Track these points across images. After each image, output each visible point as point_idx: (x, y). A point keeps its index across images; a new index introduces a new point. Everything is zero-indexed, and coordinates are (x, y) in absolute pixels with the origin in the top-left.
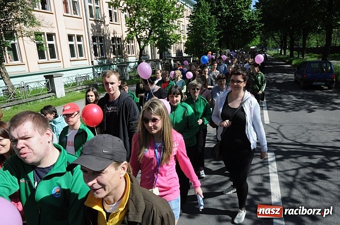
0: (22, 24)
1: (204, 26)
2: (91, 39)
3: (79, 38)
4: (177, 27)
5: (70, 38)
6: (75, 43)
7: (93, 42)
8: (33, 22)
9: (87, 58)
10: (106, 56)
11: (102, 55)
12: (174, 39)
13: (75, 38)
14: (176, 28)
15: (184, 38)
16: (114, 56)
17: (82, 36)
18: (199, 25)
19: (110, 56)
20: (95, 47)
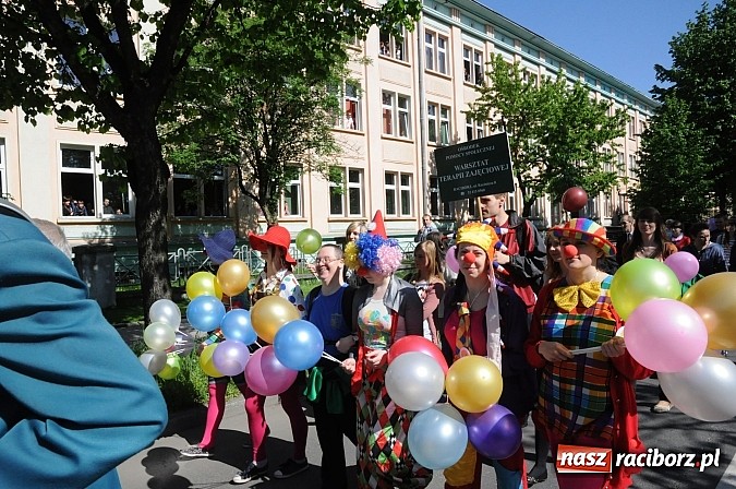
0: (313, 150)
1: (674, 153)
2: (427, 181)
3: (405, 179)
4: (611, 157)
5: (389, 177)
6: (398, 187)
7: (431, 187)
8: (330, 147)
9: (416, 218)
10: (454, 215)
11: (447, 212)
12: (600, 183)
13: (397, 179)
14: (607, 159)
15: (625, 180)
16: (471, 217)
17: (412, 175)
18: (661, 151)
19: (463, 216)
20: (433, 197)
